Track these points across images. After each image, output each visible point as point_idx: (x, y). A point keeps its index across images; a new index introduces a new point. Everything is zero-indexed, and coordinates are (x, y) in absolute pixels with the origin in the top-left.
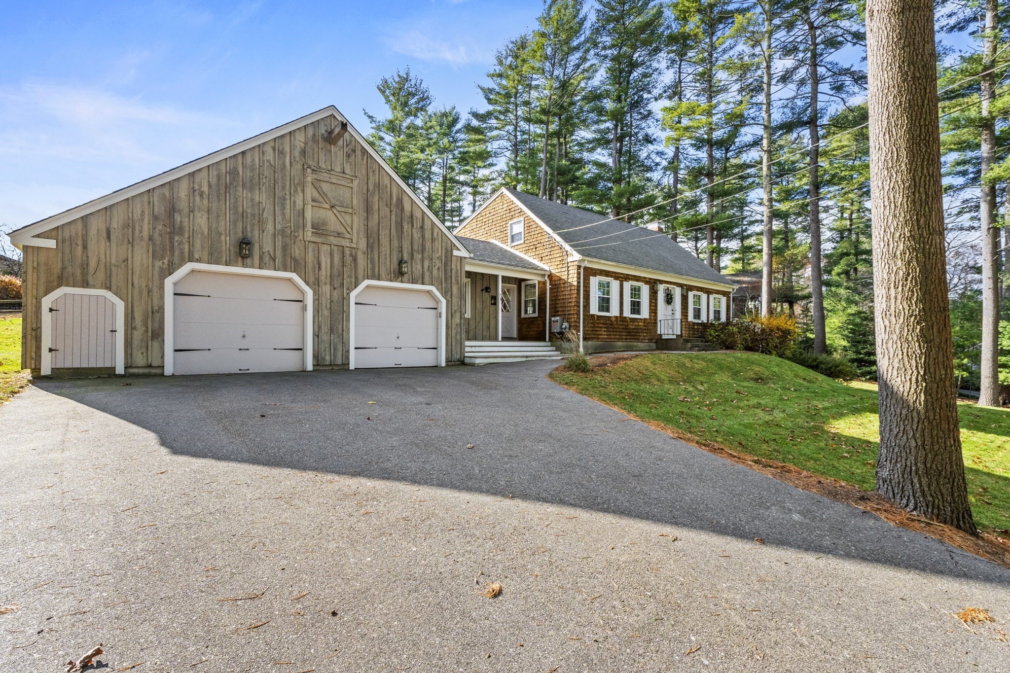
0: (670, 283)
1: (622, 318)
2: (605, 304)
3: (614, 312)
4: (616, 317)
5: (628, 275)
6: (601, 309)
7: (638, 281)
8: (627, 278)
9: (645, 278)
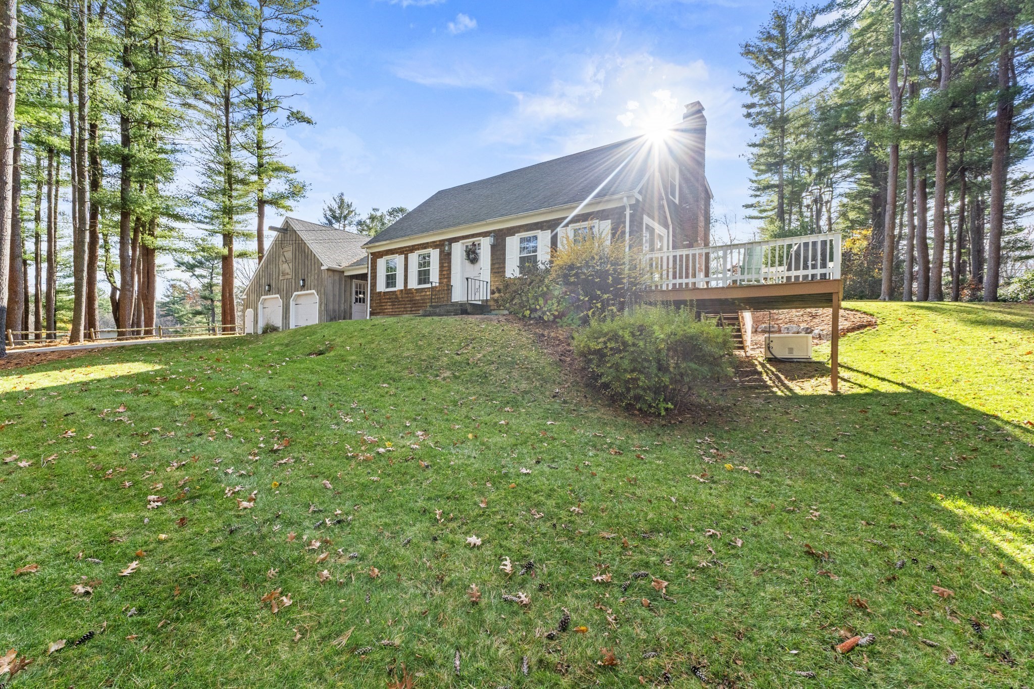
0: (473, 236)
1: (407, 291)
2: (391, 280)
3: (400, 286)
4: (401, 291)
5: (413, 246)
6: (388, 285)
7: (425, 248)
8: (412, 249)
9: (434, 242)
